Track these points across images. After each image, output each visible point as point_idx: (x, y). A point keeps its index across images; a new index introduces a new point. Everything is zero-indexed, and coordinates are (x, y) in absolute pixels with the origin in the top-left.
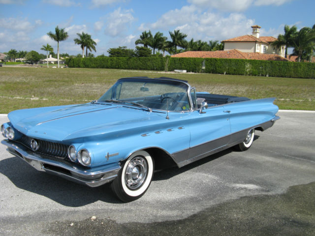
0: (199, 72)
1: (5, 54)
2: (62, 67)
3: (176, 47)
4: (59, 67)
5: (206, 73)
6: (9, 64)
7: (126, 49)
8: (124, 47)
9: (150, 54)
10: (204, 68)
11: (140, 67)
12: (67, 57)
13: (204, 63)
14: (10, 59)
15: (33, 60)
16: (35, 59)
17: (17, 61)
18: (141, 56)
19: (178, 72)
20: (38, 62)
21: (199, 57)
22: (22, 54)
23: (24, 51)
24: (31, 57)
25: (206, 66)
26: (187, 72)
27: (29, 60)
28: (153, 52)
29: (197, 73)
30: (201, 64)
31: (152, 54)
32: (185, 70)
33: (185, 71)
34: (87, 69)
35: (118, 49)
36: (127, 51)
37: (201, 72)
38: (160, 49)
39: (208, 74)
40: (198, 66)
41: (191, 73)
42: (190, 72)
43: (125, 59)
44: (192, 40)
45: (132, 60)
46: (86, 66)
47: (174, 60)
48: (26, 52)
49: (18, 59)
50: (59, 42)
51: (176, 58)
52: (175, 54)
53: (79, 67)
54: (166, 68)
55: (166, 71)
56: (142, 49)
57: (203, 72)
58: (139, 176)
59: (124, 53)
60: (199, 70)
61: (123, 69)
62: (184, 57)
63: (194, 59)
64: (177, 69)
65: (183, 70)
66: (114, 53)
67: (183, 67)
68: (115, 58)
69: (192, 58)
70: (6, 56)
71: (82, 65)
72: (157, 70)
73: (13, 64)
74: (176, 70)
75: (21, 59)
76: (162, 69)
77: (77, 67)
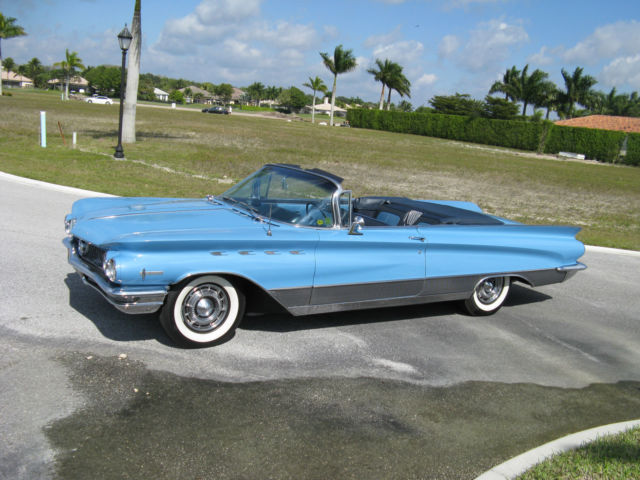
0: (611, 162)
1: (243, 89)
2: (338, 125)
3: (572, 104)
4: (332, 124)
5: (628, 165)
6: (247, 110)
7: (467, 99)
8: (465, 96)
9: (513, 113)
10: (623, 153)
11: (491, 138)
12: (358, 105)
13: (624, 143)
14: (249, 100)
15: (292, 106)
16: (295, 103)
17: (263, 105)
18: (495, 116)
19: (565, 158)
20: (302, 111)
21: (617, 129)
22: (273, 93)
23: (277, 87)
24: (289, 99)
25: (629, 149)
26: (586, 158)
27: (284, 105)
28: (521, 109)
29: (607, 164)
30: (617, 145)
31: (520, 114)
32: (581, 153)
33: (581, 157)
34: (385, 132)
35: (453, 99)
36: (470, 104)
37: (616, 163)
38: (539, 104)
39: (630, 167)
40: (612, 147)
41: (594, 162)
42: (592, 159)
43: (460, 119)
44: (613, 92)
45: (474, 124)
46: (384, 127)
47: (563, 130)
48: (281, 89)
49: (265, 102)
50: (338, 75)
51: (565, 127)
52: (568, 118)
53: (370, 127)
54: (541, 146)
55: (539, 153)
56: (497, 101)
57: (622, 163)
58: (211, 314)
59: (463, 107)
60: (613, 155)
61: (454, 139)
62: (585, 126)
63: (605, 133)
64: (564, 150)
65: (578, 153)
66: (443, 105)
67: (579, 146)
68: (442, 116)
69: (600, 131)
70: (244, 93)
71: (375, 124)
72: (522, 148)
73: (255, 110)
74: (561, 154)
75: (271, 102)
76: (533, 148)
77: (367, 127)
